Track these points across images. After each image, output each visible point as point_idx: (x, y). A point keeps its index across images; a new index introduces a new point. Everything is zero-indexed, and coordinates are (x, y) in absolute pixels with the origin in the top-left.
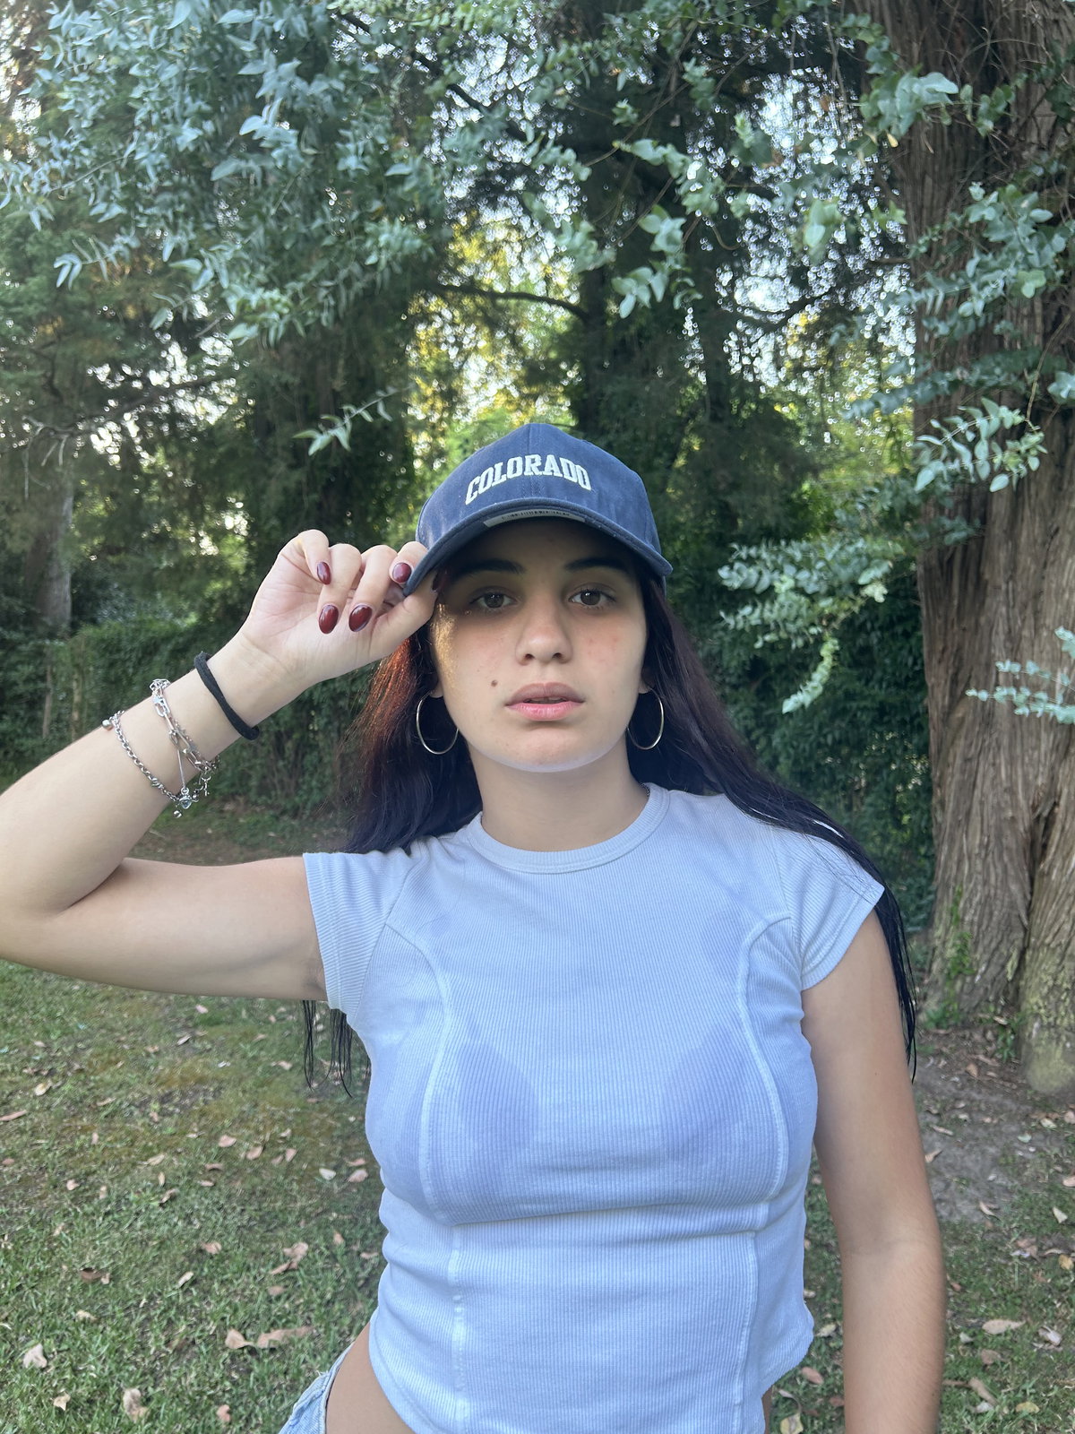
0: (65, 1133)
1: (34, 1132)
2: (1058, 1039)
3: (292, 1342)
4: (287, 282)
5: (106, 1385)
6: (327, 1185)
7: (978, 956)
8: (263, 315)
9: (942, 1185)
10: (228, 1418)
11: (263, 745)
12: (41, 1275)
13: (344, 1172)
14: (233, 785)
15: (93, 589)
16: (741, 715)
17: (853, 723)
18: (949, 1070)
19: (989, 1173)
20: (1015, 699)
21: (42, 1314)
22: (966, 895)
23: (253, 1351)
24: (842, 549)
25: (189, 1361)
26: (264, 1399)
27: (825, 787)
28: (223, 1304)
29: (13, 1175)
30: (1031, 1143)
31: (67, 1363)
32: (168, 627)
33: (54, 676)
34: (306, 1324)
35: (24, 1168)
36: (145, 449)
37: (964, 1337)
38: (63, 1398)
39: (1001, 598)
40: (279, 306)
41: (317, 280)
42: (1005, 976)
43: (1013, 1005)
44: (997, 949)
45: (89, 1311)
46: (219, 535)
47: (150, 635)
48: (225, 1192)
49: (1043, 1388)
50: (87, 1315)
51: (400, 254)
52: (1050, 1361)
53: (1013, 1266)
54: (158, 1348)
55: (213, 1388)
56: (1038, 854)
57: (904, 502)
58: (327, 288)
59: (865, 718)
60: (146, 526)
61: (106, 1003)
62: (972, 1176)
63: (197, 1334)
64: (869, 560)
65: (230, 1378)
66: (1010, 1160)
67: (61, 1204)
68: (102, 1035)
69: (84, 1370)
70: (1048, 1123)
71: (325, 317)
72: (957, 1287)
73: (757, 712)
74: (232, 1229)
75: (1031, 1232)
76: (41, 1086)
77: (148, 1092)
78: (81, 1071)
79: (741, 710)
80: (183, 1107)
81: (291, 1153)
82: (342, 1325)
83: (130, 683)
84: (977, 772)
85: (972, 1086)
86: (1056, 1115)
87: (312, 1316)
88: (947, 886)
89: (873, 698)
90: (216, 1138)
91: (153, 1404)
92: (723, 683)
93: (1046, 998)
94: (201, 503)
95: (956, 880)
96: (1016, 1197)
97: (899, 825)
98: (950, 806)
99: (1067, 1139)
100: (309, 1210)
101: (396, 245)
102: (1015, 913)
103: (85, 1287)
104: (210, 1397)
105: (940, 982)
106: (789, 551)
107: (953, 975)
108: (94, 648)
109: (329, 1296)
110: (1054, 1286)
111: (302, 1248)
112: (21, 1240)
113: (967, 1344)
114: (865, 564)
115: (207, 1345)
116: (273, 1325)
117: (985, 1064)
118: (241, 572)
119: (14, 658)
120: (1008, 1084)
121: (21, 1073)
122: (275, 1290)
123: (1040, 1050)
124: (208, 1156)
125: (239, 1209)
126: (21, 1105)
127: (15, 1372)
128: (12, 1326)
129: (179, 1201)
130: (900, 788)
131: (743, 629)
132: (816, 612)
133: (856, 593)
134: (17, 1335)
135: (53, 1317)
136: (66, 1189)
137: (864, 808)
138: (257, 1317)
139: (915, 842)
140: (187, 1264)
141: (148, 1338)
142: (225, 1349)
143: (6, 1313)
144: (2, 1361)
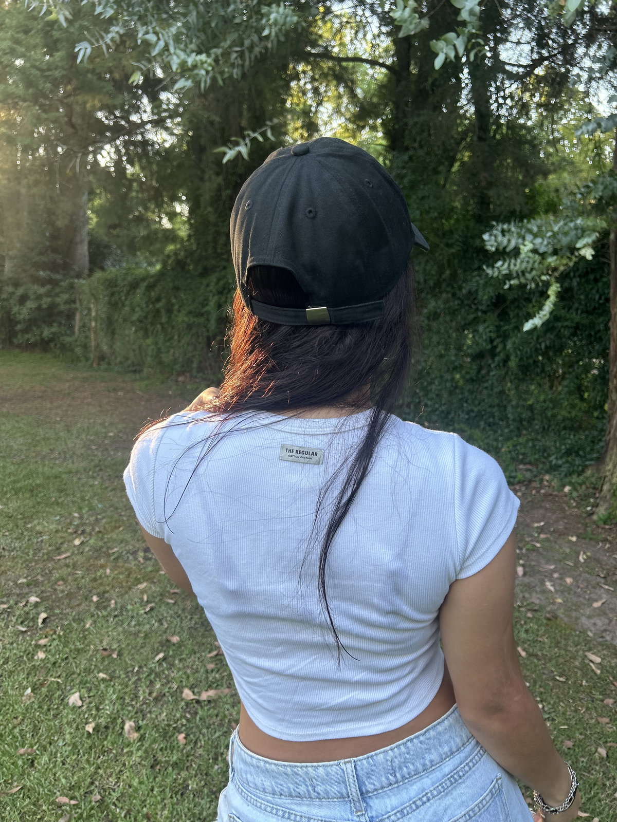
0: (91, 568)
1: (75, 566)
3: (220, 697)
4: (211, 49)
5: (115, 719)
8: (196, 72)
9: (607, 621)
10: (184, 741)
11: (200, 343)
12: (78, 651)
14: (183, 366)
15: (102, 249)
16: (488, 330)
17: (559, 336)
18: (611, 550)
21: (79, 674)
23: (198, 702)
24: (565, 224)
25: (162, 705)
26: (205, 731)
27: (537, 374)
28: (181, 673)
29: (63, 591)
31: (93, 704)
32: (144, 272)
33: (80, 300)
34: (228, 687)
35: (68, 587)
36: (128, 163)
38: (90, 725)
40: (205, 65)
41: (230, 47)
45: (106, 674)
46: (172, 216)
47: (134, 277)
48: (182, 607)
50: (105, 676)
51: (283, 28)
54: (144, 697)
55: (176, 723)
57: (610, 193)
58: (237, 52)
59: (567, 333)
60: (130, 211)
61: (113, 492)
63: (167, 690)
64: (582, 232)
65: (185, 717)
67: (89, 610)
68: (111, 511)
69: (103, 708)
71: (236, 73)
73: (498, 328)
74: (186, 628)
76: (77, 540)
77: (137, 546)
78: (99, 532)
79: (488, 327)
83: (123, 305)
89: (572, 320)
91: (142, 732)
92: (477, 309)
94: (162, 196)
97: (582, 398)
101: (281, 21)
103: (103, 659)
104: (174, 728)
105: (608, 497)
106: (529, 226)
108: (102, 284)
112: (68, 629)
114: (579, 234)
115: (172, 697)
116: (210, 687)
118: (185, 239)
119: (58, 290)
121: (67, 532)
122: (211, 666)
124: (171, 585)
125: (189, 617)
126: (67, 551)
127: (64, 709)
128: (63, 681)
129: (155, 611)
130: (583, 376)
131: (498, 277)
132: (545, 266)
133: (572, 254)
134: (66, 686)
135: (86, 676)
136: (92, 601)
137: (561, 388)
138: (201, 682)
139: (591, 410)
140: (160, 648)
141: (139, 691)
142: (182, 700)
143: (59, 673)
144: (57, 701)
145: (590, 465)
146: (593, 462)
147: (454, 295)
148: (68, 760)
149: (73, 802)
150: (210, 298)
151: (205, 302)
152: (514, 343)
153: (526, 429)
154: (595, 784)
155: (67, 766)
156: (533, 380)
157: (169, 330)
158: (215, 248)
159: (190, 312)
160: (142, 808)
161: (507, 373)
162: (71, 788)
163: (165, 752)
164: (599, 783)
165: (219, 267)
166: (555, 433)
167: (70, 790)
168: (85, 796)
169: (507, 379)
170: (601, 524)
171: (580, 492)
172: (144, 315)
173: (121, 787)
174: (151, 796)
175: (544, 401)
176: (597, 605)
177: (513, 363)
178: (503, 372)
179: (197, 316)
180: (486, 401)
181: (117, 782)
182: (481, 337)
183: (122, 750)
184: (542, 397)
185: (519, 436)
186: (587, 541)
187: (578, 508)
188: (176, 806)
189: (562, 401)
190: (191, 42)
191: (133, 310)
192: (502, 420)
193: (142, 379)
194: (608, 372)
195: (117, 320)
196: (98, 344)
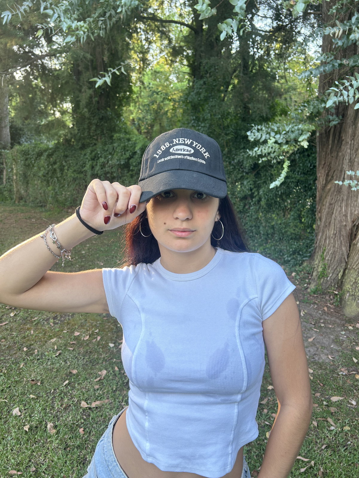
0: (22, 330)
1: (11, 330)
2: (355, 300)
3: (103, 405)
4: (86, 19)
5: (41, 422)
6: (112, 349)
7: (329, 271)
8: (77, 32)
9: (316, 349)
10: (83, 432)
11: (81, 189)
12: (17, 382)
13: (117, 344)
14: (71, 203)
15: (18, 131)
18: (317, 309)
19: (331, 345)
20: (351, 185)
21: (18, 396)
22: (327, 251)
23: (90, 408)
24: (293, 127)
25: (69, 412)
26: (95, 425)
27: (276, 208)
28: (79, 392)
29: (5, 346)
30: (345, 334)
31: (28, 414)
32: (45, 146)
33: (6, 163)
34: (108, 399)
35: (8, 343)
37: (325, 403)
38: (27, 426)
39: (349, 147)
40: (83, 28)
41: (98, 17)
42: (338, 278)
43: (340, 287)
44: (336, 269)
45: (34, 395)
47: (39, 149)
48: (78, 352)
49: (351, 421)
50: (34, 396)
51: (130, 7)
52: (353, 412)
53: (340, 378)
54: (58, 408)
55: (78, 422)
56: (353, 238)
57: (317, 110)
58: (102, 20)
59: (293, 185)
60: (36, 107)
62: (326, 346)
63: (71, 403)
64: (302, 132)
65: (83, 418)
66: (338, 340)
67: (22, 356)
69: (34, 416)
70: (351, 328)
71: (102, 33)
72: (322, 385)
73: (255, 182)
74: (81, 365)
75: (346, 366)
76: (12, 313)
77: (49, 316)
79: (249, 182)
80: (61, 321)
81: (99, 338)
82: (120, 399)
83: (33, 166)
84: (334, 209)
85: (325, 314)
86: (353, 325)
87: (110, 396)
88: (320, 247)
89: (296, 178)
90: (73, 332)
91: (58, 429)
92: (243, 171)
93: (352, 286)
94: (56, 101)
95: (324, 245)
96: (340, 353)
97: (301, 222)
98: (323, 220)
99: (357, 333)
100: (106, 358)
101: (128, 4)
102: (343, 257)
103: (32, 386)
104: (77, 425)
105: (316, 279)
106: (273, 127)
107: (320, 277)
108: (19, 153)
109: (114, 389)
110: (353, 384)
111: (104, 372)
112: (10, 369)
113: (326, 405)
114: (300, 133)
115: (75, 407)
116: (97, 399)
117: (330, 307)
120: (337, 314)
121: (5, 308)
122: (97, 387)
123: (349, 303)
124: (71, 339)
125: (82, 358)
126: (6, 320)
127: (10, 417)
128: (8, 401)
129: (62, 355)
130: (302, 209)
131: (255, 156)
132: (282, 150)
133: (296, 143)
134: (10, 403)
135: (22, 397)
136: (23, 351)
137: (290, 216)
138: (91, 396)
139: (306, 228)
140: (66, 377)
141: (55, 404)
142: (81, 408)
143: (6, 396)
144: (5, 413)
145: (306, 260)
146: (307, 258)
147: (230, 163)
148: (15, 448)
149: (19, 473)
150: (87, 163)
151: (84, 165)
152: (264, 191)
153: (271, 239)
154: (312, 442)
155: (14, 452)
156: (274, 211)
157: (62, 181)
158: (89, 132)
159: (75, 171)
160: (61, 474)
161: (259, 208)
162: (18, 464)
163: (72, 440)
164: (314, 441)
165: (92, 144)
166: (286, 242)
167: (17, 466)
168: (26, 469)
169: (260, 211)
170: (312, 294)
171: (301, 276)
172: (46, 172)
173: (47, 462)
174: (65, 466)
175: (280, 224)
176: (310, 340)
177: (263, 203)
178: (258, 207)
179: (79, 173)
180: (248, 224)
181: (45, 459)
182: (245, 187)
183: (47, 440)
184: (279, 222)
185: (267, 243)
186: (305, 304)
187: (300, 285)
188: (80, 471)
189: (290, 224)
190: (74, 14)
191: (39, 168)
192: (258, 235)
193: (46, 211)
194: (315, 207)
195: (29, 175)
196: (18, 190)
